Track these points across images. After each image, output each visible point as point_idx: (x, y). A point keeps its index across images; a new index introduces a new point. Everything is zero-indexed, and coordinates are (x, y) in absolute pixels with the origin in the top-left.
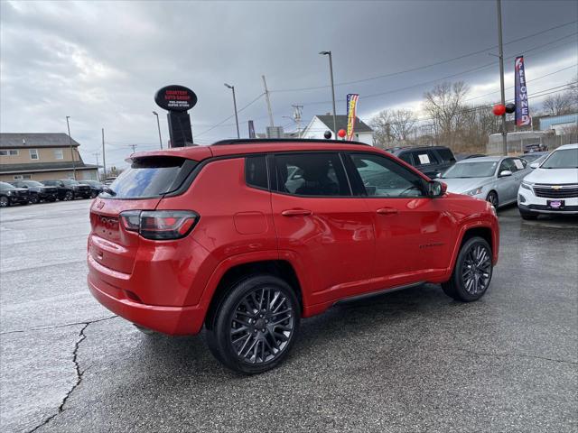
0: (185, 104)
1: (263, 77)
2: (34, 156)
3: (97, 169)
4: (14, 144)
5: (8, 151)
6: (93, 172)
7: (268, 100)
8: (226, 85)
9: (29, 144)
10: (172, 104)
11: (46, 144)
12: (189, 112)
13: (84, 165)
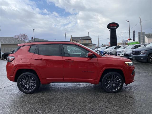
0: (115, 27)
1: (140, 17)
2: (82, 42)
3: (95, 45)
4: (78, 39)
5: (77, 41)
6: (94, 45)
7: (141, 24)
8: (127, 21)
9: (81, 39)
10: (112, 27)
11: (85, 39)
12: (116, 29)
13: (92, 44)
